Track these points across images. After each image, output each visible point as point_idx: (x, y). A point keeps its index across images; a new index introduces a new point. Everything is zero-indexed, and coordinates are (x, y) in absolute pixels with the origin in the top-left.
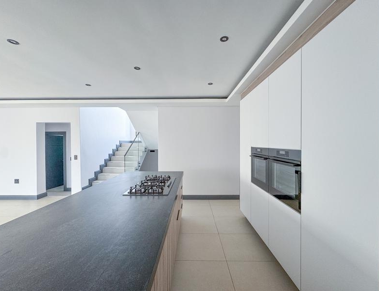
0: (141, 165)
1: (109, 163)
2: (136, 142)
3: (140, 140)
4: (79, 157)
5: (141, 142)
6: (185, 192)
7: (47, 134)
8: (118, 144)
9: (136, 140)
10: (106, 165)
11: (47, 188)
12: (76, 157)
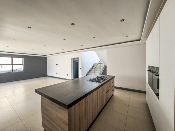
0: (102, 73)
1: (91, 71)
2: (100, 63)
3: (101, 62)
4: (81, 69)
5: (102, 63)
6: (116, 85)
7: (74, 61)
8: (94, 64)
9: (100, 62)
10: (90, 72)
11: (74, 78)
12: (80, 69)
